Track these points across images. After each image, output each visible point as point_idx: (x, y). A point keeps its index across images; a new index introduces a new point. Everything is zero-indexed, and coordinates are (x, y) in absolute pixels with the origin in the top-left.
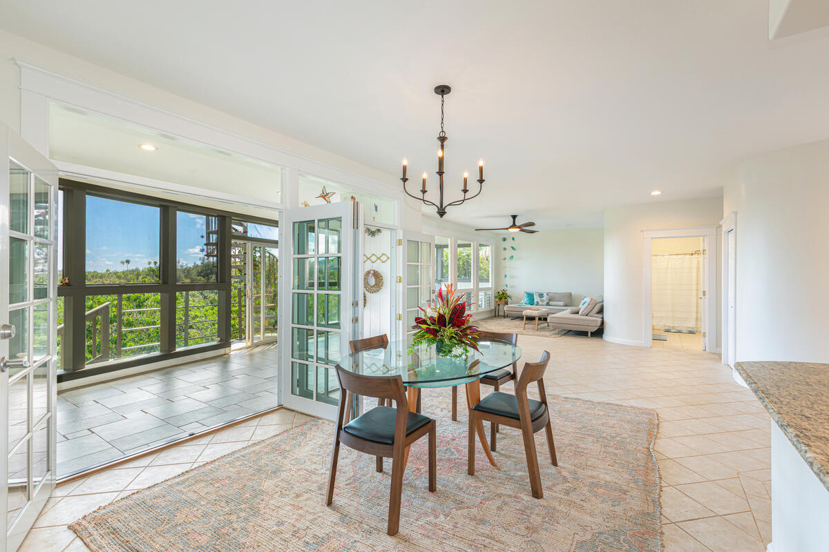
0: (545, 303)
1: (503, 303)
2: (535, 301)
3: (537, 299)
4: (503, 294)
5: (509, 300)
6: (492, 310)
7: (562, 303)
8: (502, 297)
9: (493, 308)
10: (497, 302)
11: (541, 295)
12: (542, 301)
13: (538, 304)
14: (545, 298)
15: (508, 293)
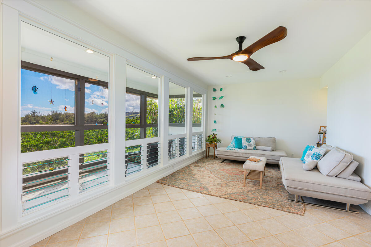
0: (253, 147)
1: (214, 146)
2: (243, 145)
3: (245, 143)
4: (213, 138)
5: (219, 144)
6: (204, 152)
7: (270, 148)
8: (212, 141)
9: (204, 149)
10: (207, 145)
11: (248, 140)
12: (250, 145)
13: (246, 148)
14: (253, 142)
15: (218, 137)
